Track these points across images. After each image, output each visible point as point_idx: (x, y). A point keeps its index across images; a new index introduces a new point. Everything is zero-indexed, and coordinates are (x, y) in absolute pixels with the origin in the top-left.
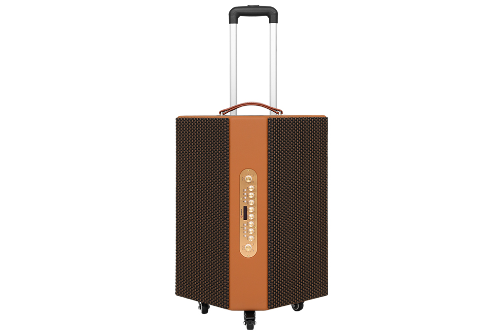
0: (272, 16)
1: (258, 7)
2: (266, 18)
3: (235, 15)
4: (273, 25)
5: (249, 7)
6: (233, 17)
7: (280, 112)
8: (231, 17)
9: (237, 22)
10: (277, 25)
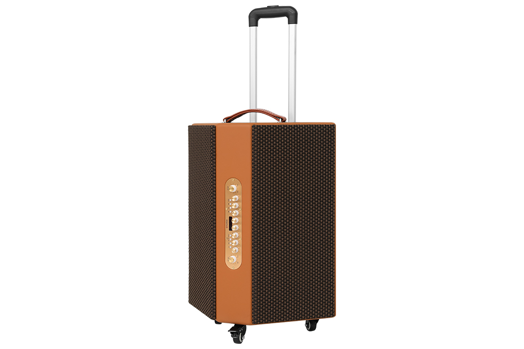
0: (291, 16)
1: (277, 7)
2: (285, 19)
3: (255, 17)
4: (293, 25)
5: (269, 7)
6: (253, 19)
7: (280, 119)
8: (251, 19)
9: (257, 25)
10: (296, 26)
